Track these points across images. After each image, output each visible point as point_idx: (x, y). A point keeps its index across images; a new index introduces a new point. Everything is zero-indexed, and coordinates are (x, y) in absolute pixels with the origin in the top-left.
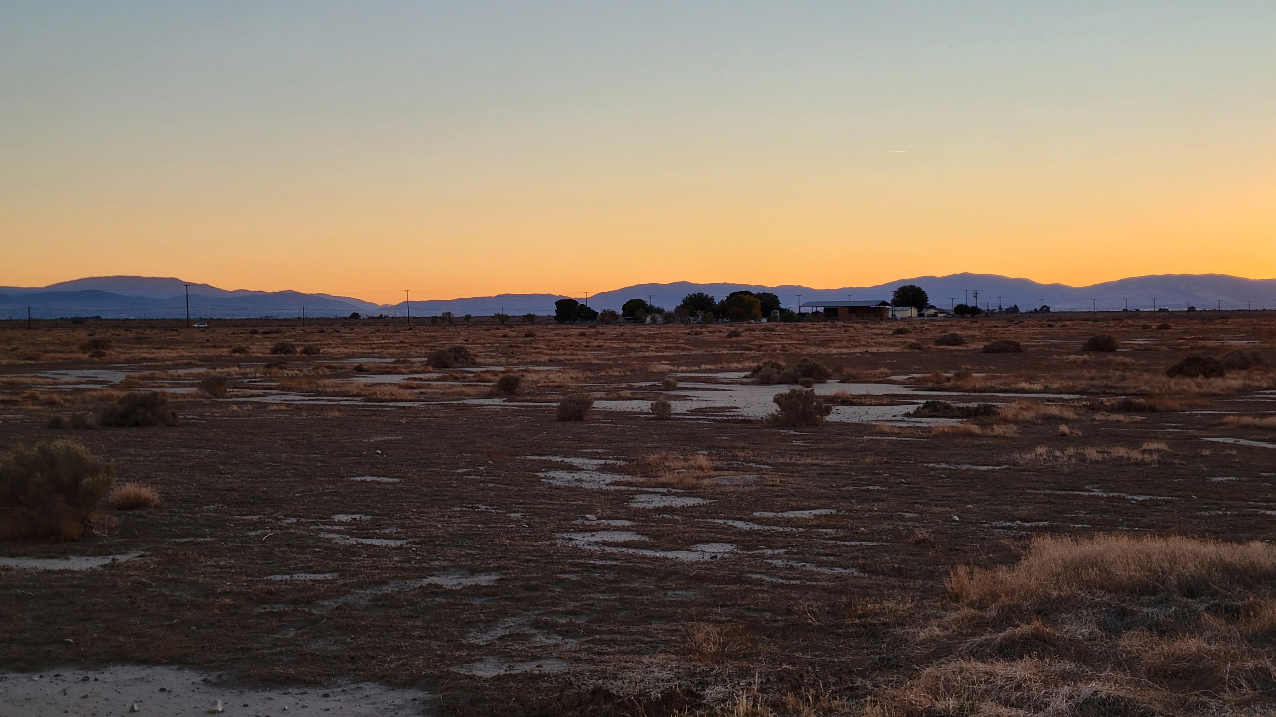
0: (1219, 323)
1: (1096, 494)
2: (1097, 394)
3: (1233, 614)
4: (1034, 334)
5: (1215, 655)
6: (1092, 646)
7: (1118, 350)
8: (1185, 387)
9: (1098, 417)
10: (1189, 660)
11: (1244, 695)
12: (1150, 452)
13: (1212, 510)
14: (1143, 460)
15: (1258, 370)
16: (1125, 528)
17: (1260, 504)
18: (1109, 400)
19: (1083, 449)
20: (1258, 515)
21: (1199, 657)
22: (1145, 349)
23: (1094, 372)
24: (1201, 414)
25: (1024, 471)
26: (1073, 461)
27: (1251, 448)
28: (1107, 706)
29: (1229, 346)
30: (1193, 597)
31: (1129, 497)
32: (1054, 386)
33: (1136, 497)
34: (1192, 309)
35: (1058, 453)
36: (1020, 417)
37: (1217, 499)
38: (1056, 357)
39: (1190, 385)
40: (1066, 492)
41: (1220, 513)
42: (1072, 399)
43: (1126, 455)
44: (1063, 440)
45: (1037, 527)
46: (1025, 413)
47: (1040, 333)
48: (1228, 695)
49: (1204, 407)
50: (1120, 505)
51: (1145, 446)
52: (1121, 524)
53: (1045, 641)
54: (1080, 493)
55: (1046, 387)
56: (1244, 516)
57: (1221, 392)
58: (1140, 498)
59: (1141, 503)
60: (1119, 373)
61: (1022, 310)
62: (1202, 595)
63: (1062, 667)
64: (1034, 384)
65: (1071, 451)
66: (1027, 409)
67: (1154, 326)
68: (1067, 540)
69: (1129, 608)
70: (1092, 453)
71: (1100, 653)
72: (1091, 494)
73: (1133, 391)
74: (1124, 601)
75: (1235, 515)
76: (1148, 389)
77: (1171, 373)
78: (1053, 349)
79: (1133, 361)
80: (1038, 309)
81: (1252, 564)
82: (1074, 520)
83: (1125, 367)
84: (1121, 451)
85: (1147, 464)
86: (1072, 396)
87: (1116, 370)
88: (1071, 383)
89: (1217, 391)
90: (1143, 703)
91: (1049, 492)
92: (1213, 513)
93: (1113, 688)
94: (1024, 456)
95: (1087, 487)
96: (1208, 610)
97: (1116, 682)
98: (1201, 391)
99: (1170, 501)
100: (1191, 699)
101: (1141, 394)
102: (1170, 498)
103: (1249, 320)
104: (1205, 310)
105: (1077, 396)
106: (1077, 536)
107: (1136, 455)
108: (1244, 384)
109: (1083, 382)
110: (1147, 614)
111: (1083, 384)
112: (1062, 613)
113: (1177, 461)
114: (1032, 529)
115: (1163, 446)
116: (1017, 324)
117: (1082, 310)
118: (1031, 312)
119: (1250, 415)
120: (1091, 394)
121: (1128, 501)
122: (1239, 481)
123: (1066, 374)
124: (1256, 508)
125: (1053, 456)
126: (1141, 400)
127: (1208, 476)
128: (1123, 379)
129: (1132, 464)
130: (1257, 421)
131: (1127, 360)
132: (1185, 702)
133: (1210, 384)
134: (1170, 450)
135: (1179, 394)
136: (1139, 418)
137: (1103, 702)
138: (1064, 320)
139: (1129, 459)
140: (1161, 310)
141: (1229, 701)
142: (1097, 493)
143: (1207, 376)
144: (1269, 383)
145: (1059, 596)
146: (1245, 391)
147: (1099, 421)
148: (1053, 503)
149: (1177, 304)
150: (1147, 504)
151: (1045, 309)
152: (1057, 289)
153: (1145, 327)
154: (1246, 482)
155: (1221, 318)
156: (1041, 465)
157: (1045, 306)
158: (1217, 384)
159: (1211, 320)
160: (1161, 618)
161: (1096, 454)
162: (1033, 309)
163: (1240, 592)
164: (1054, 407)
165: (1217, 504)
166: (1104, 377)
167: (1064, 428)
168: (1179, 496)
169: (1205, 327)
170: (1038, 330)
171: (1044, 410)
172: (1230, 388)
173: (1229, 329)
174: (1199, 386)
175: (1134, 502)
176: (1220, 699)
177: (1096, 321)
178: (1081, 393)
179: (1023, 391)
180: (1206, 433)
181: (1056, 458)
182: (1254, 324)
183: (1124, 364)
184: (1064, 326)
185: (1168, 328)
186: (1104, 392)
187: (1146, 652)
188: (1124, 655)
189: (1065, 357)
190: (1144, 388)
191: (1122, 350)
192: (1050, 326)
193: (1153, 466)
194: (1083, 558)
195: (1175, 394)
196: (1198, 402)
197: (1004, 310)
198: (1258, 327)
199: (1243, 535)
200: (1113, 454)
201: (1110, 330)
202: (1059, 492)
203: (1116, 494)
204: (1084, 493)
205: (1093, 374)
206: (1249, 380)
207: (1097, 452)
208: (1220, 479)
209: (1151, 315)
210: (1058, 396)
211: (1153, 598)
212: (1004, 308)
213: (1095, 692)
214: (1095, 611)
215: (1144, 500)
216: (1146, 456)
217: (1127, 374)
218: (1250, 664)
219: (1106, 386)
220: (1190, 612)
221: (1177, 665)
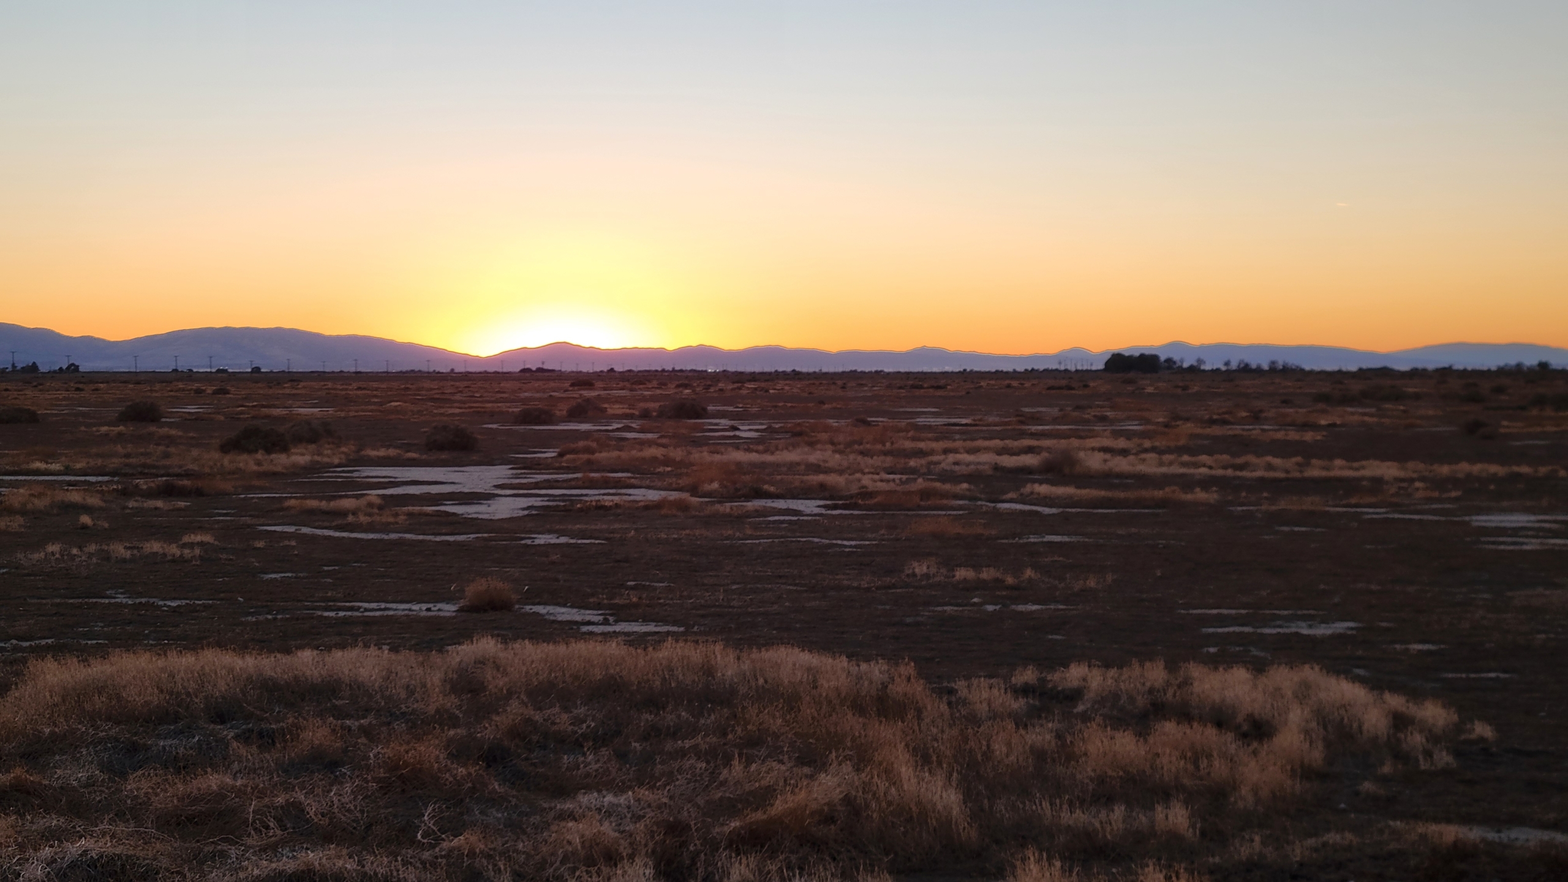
0: (288, 388)
1: (118, 600)
2: (133, 475)
3: (266, 739)
4: (57, 399)
5: (240, 792)
6: (89, 793)
7: (163, 420)
8: (241, 465)
9: (131, 504)
10: (209, 800)
11: (271, 837)
12: (191, 545)
13: (260, 615)
14: (182, 556)
15: (329, 444)
16: (151, 642)
17: (318, 604)
18: (146, 483)
19: (108, 545)
20: (313, 618)
21: (220, 796)
22: (197, 418)
23: (130, 448)
24: (258, 498)
25: (29, 575)
26: (94, 560)
27: (314, 537)
28: (99, 868)
29: (298, 414)
30: (223, 722)
31: (161, 603)
32: (78, 466)
33: (169, 603)
34: (256, 370)
35: (75, 551)
36: (29, 506)
37: (268, 601)
38: (83, 428)
39: (247, 462)
40: (80, 600)
41: (270, 617)
42: (100, 482)
43: (161, 551)
44: (85, 534)
45: (37, 646)
46: (36, 501)
47: (65, 399)
48: (253, 840)
49: (263, 489)
50: (148, 613)
51: (186, 539)
52: (147, 637)
53: (28, 793)
54: (99, 600)
55: (67, 468)
56: (297, 619)
57: (284, 471)
58: (174, 604)
59: (174, 610)
60: (161, 448)
61: (43, 369)
62: (233, 720)
63: (47, 824)
64: (51, 463)
65: (92, 548)
66: (40, 496)
67: (210, 390)
68: (73, 662)
69: (141, 742)
70: (119, 550)
71: (100, 802)
72: (113, 601)
73: (177, 470)
74: (136, 734)
75: (287, 619)
76: (196, 468)
77: (225, 448)
78: (81, 419)
79: (180, 433)
80: (64, 368)
81: (296, 678)
82: (87, 636)
83: (170, 440)
84: (155, 546)
85: (186, 561)
86: (100, 479)
87: (158, 444)
88: (99, 462)
89: (279, 469)
90: (144, 859)
91: (58, 601)
92: (261, 618)
93: (109, 844)
94: (30, 556)
95: (108, 592)
96: (237, 737)
97: (113, 836)
98: (261, 469)
99: (211, 606)
100: (206, 849)
101: (188, 475)
102: (211, 602)
103: (322, 383)
104: (271, 372)
105: (106, 478)
106: (85, 655)
107: (174, 550)
108: (311, 461)
109: (116, 460)
110: (164, 747)
111: (115, 463)
112: (54, 754)
113: (224, 556)
114: (32, 650)
115: (207, 538)
116: (36, 386)
117: (122, 370)
118: (55, 372)
119: (315, 498)
120: (125, 475)
121: (159, 607)
122: (296, 578)
123: (94, 450)
124: (313, 609)
125: (67, 555)
126: (186, 482)
127: (259, 573)
128: (167, 455)
129: (168, 561)
130: (324, 504)
131: (173, 432)
132: (199, 854)
133: (272, 461)
134: (216, 543)
135: (234, 473)
136: (182, 504)
137: (93, 863)
138: (97, 382)
139: (165, 555)
140: (219, 371)
141: (250, 847)
142: (121, 599)
143: (268, 451)
144: (340, 459)
145: (52, 733)
146: (313, 468)
147: (132, 508)
148: (62, 615)
149: (240, 364)
150: (182, 610)
151: (73, 368)
152: (90, 344)
153: (198, 391)
154: (304, 578)
155: (292, 381)
156: (52, 567)
157: (73, 364)
158: (281, 461)
159: (279, 384)
160: (181, 750)
161: (123, 551)
162: (57, 368)
163: (279, 712)
164: (74, 493)
165: (267, 606)
166: (142, 454)
167: (85, 519)
168: (222, 599)
169: (271, 392)
170: (65, 394)
171: (60, 496)
172: (294, 465)
173: (299, 394)
174: (259, 463)
175: (165, 608)
176: (242, 845)
177: (138, 383)
178: (113, 474)
179: (38, 472)
180: (262, 521)
181: (73, 557)
182: (328, 389)
183: (169, 437)
184: (97, 390)
185: (227, 392)
186: (141, 473)
187: (157, 795)
188: (129, 801)
189: (94, 429)
190: (191, 467)
191: (168, 420)
192: (78, 389)
193: (194, 563)
194: (90, 682)
195: (229, 473)
196: (256, 483)
197: (18, 368)
198: (332, 391)
199: (294, 643)
200: (145, 550)
201: (155, 394)
202: (71, 601)
203: (143, 600)
204: (103, 601)
205: (129, 450)
206: (318, 455)
207: (126, 548)
208: (273, 576)
209: (207, 377)
210: (82, 478)
211: (172, 727)
212: (19, 366)
213: (84, 851)
214: (97, 749)
215: (178, 606)
216: (186, 551)
217: (172, 450)
218: (280, 800)
219: (144, 466)
220: (216, 741)
221: (193, 808)
